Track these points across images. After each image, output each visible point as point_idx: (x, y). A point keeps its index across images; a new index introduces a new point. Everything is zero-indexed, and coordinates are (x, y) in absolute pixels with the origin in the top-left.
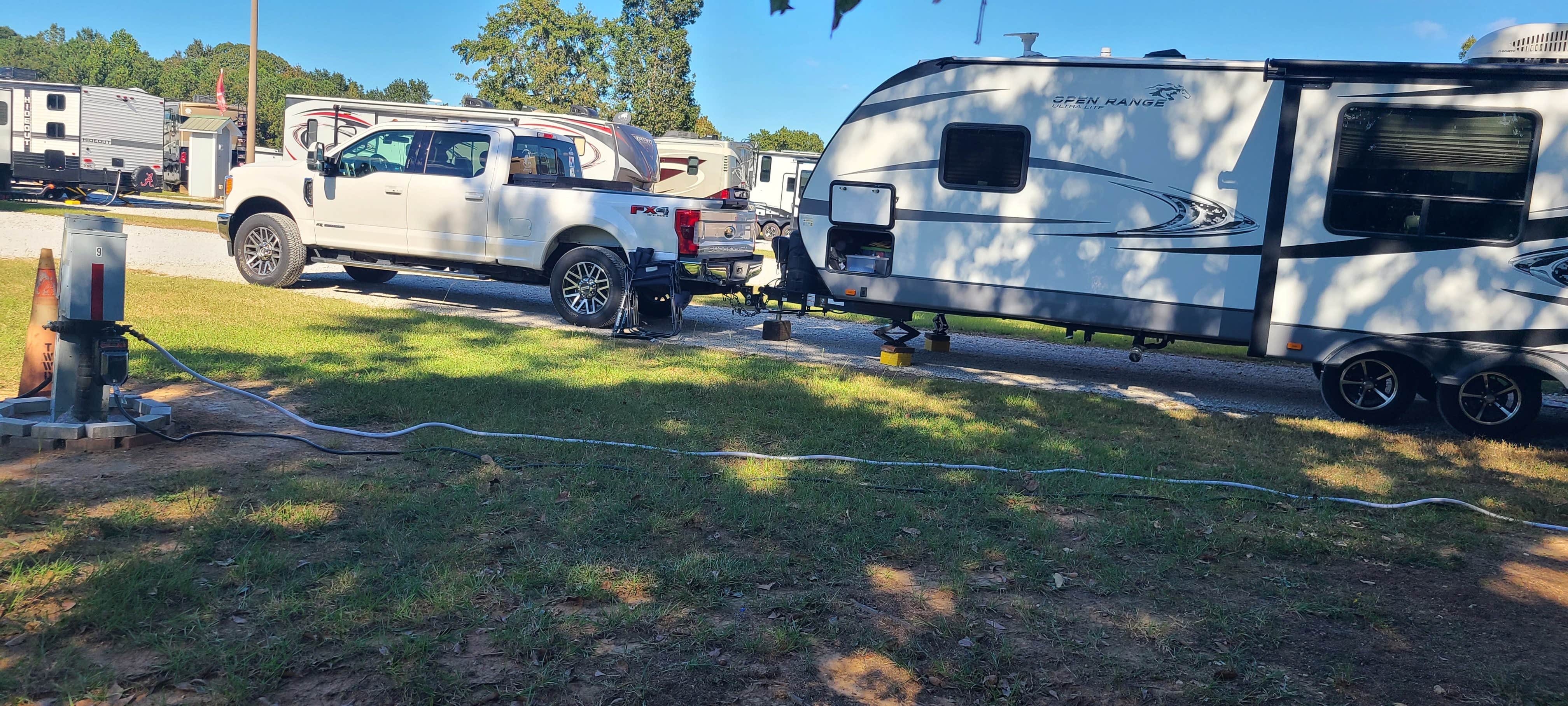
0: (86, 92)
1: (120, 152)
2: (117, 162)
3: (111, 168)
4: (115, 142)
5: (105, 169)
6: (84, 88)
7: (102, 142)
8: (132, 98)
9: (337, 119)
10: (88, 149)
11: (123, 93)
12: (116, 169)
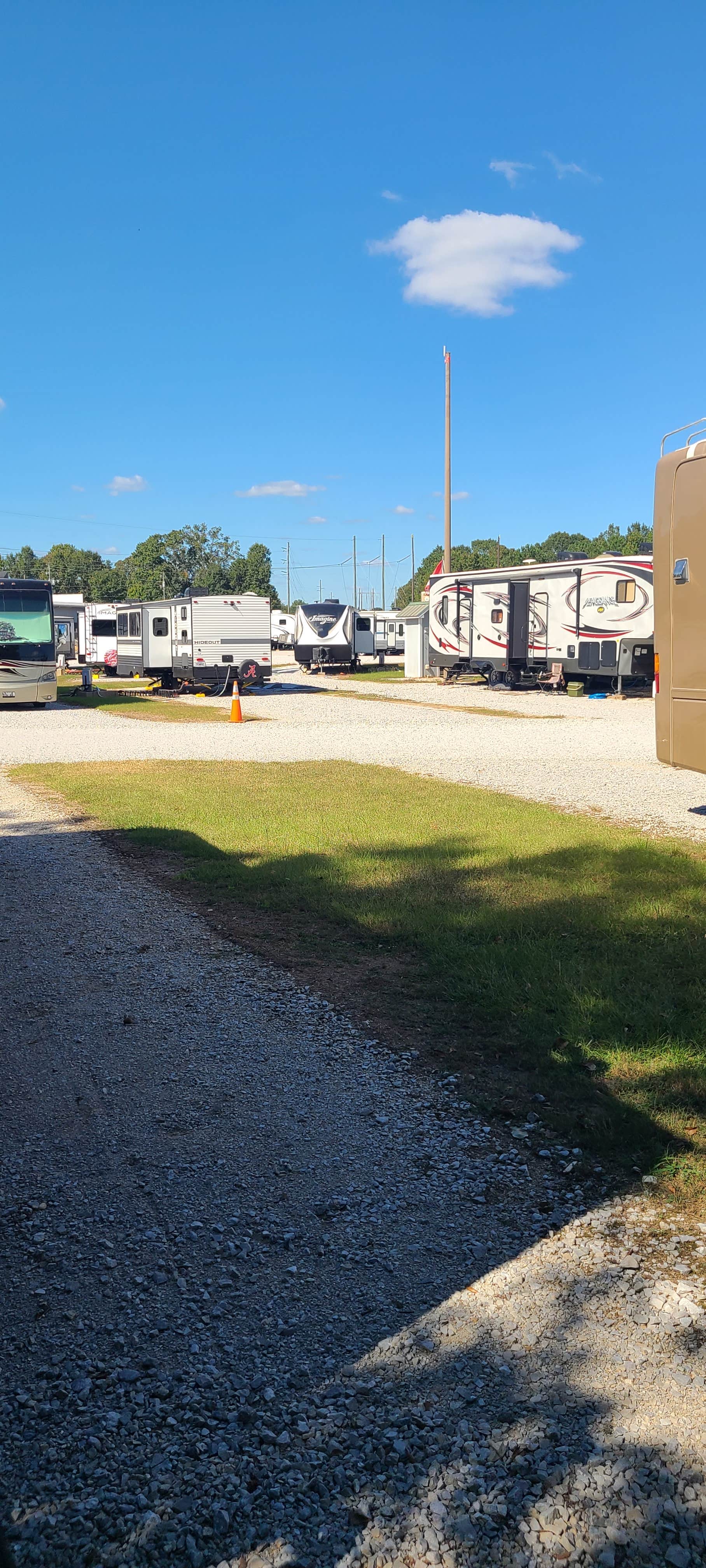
0: (195, 602)
1: (228, 649)
2: (227, 658)
3: (221, 664)
4: (224, 641)
5: (216, 665)
6: (194, 599)
7: (211, 642)
8: (238, 602)
9: (459, 593)
10: (199, 650)
11: (229, 598)
12: (227, 664)
